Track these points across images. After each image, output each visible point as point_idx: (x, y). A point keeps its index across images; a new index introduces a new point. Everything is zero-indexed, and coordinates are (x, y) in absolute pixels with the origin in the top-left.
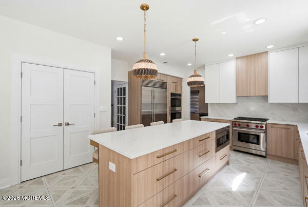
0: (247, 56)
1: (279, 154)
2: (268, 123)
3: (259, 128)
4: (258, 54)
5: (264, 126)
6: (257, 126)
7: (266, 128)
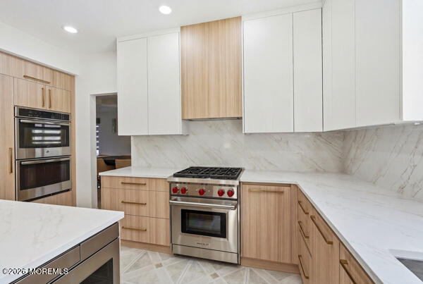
0: (203, 25)
1: (264, 257)
2: (244, 183)
3: (226, 196)
4: (224, 21)
5: (235, 189)
6: (221, 193)
7: (239, 195)
